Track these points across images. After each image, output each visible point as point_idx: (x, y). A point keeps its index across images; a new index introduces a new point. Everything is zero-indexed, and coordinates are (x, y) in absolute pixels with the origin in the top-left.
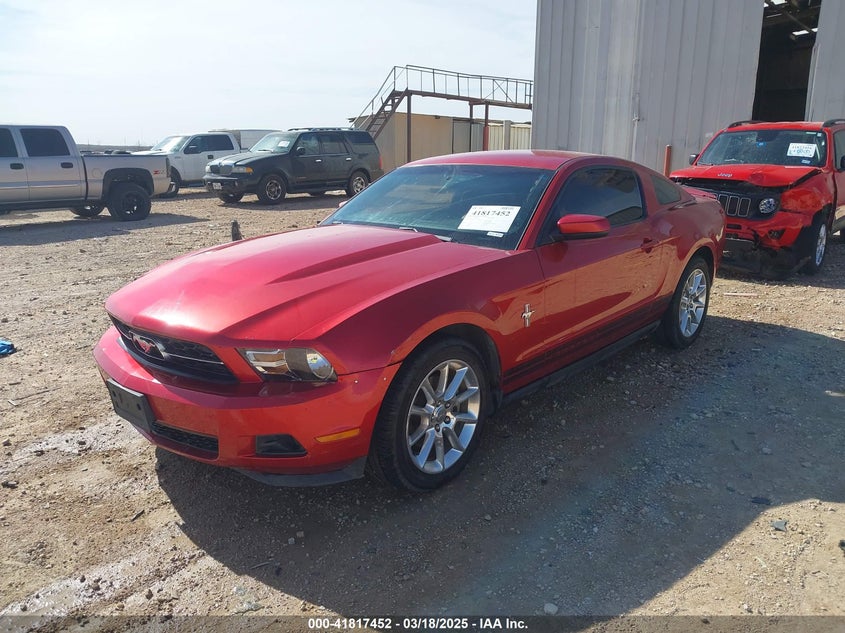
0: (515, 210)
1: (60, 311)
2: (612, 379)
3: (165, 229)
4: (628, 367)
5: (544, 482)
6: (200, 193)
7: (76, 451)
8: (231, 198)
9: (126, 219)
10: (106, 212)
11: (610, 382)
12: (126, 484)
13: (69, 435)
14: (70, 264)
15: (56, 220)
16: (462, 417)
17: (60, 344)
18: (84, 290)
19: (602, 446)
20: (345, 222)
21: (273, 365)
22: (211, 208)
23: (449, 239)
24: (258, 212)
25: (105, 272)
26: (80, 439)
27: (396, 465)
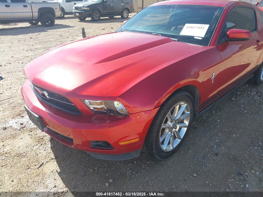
0: (207, 26)
1: (20, 62)
2: (234, 99)
3: (60, 30)
4: (239, 93)
5: (217, 155)
6: (72, 17)
7: (19, 128)
8: (82, 19)
9: (47, 26)
10: (40, 23)
11: (233, 101)
12: (37, 147)
13: (17, 120)
14: (26, 43)
15: (24, 26)
16: (181, 125)
17: (19, 76)
18: (31, 54)
19: (238, 135)
20: (127, 30)
21: (99, 107)
22: (75, 23)
23: (176, 40)
24: (91, 24)
25: (38, 46)
26: (21, 122)
27: (154, 151)
